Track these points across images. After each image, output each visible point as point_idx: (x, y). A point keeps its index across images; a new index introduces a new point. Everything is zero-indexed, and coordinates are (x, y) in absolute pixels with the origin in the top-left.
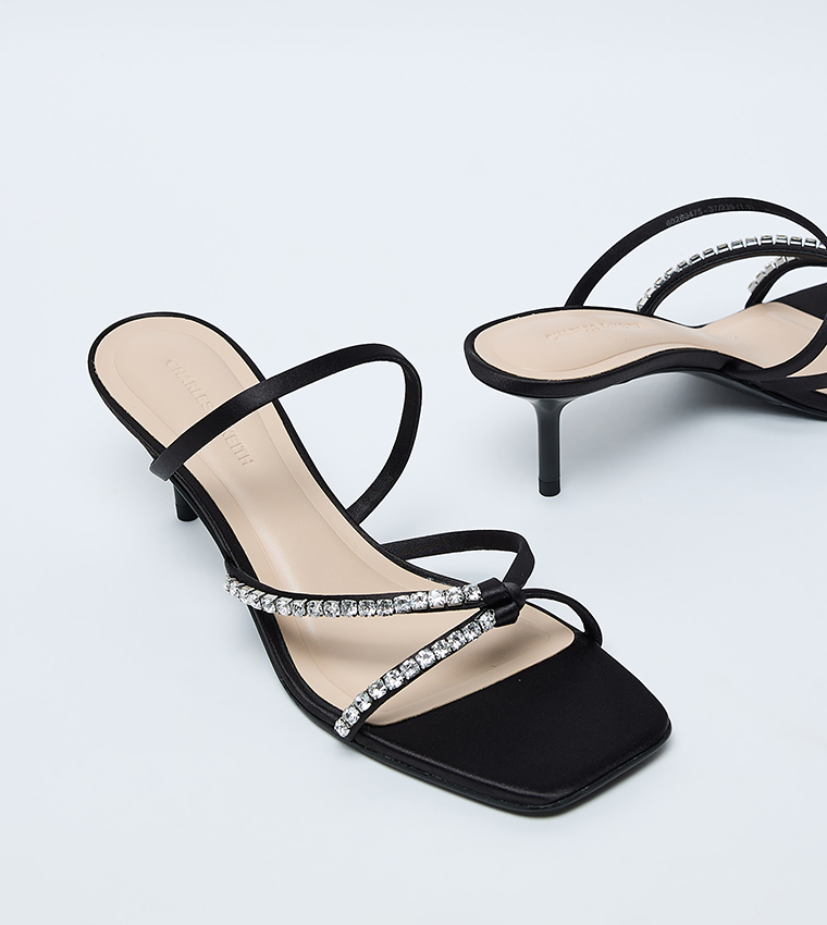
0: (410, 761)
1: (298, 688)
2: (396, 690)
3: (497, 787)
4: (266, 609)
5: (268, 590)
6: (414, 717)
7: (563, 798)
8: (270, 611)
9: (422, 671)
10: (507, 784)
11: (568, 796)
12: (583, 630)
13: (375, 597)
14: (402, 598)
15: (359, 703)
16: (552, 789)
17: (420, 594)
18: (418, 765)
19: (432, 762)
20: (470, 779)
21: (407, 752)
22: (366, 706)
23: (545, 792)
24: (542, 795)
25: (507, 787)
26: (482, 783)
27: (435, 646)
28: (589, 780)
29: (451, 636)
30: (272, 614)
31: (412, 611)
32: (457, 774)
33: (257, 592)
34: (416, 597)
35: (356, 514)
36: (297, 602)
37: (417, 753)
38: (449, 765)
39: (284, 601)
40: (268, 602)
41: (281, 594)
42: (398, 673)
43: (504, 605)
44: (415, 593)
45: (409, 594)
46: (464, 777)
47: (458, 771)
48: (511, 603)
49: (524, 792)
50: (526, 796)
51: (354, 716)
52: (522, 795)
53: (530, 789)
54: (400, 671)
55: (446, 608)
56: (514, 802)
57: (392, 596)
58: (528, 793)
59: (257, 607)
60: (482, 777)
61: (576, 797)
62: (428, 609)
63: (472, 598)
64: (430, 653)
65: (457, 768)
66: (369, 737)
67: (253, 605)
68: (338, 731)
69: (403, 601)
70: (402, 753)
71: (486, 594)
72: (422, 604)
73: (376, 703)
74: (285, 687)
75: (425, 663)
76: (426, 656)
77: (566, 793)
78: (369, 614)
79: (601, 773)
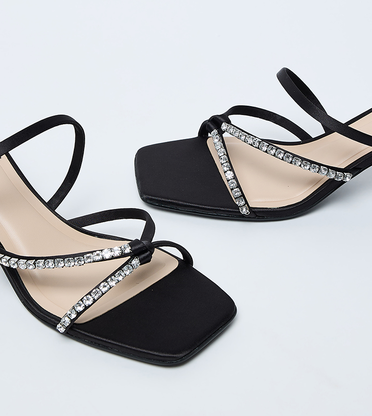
0: (100, 342)
1: (32, 306)
2: (90, 306)
3: (149, 353)
4: (12, 266)
5: (12, 256)
6: (98, 317)
7: (185, 355)
8: (15, 267)
9: (103, 294)
10: (155, 351)
11: (188, 354)
12: (183, 259)
13: (73, 256)
14: (88, 255)
15: (70, 314)
16: (180, 352)
17: (98, 252)
18: (104, 344)
19: (112, 342)
20: (134, 350)
21: (98, 337)
22: (74, 316)
23: (176, 354)
24: (174, 356)
25: (155, 353)
26: (141, 351)
27: (109, 280)
28: (198, 344)
29: (117, 273)
30: (15, 269)
31: (94, 261)
32: (127, 348)
33: (6, 257)
34: (95, 253)
35: (53, 204)
36: (29, 262)
37: (103, 337)
38: (122, 343)
39: (22, 261)
40: (13, 262)
41: (20, 258)
42: (90, 297)
43: (143, 254)
44: (95, 251)
45: (92, 252)
46: (131, 349)
47: (127, 346)
48: (147, 252)
49: (165, 355)
50: (166, 357)
51: (67, 321)
52: (164, 357)
53: (168, 353)
54: (91, 295)
55: (113, 258)
56: (159, 360)
57: (83, 254)
58: (167, 355)
59: (7, 265)
60: (140, 348)
61: (192, 354)
62: (103, 260)
63: (126, 252)
64: (106, 284)
65: (126, 344)
66: (76, 331)
67: (4, 264)
68: (59, 329)
69: (89, 257)
70: (95, 338)
71: (133, 248)
72: (99, 258)
73: (79, 314)
74: (25, 305)
75: (104, 290)
76: (105, 286)
77: (187, 353)
78: (71, 266)
79: (204, 340)
